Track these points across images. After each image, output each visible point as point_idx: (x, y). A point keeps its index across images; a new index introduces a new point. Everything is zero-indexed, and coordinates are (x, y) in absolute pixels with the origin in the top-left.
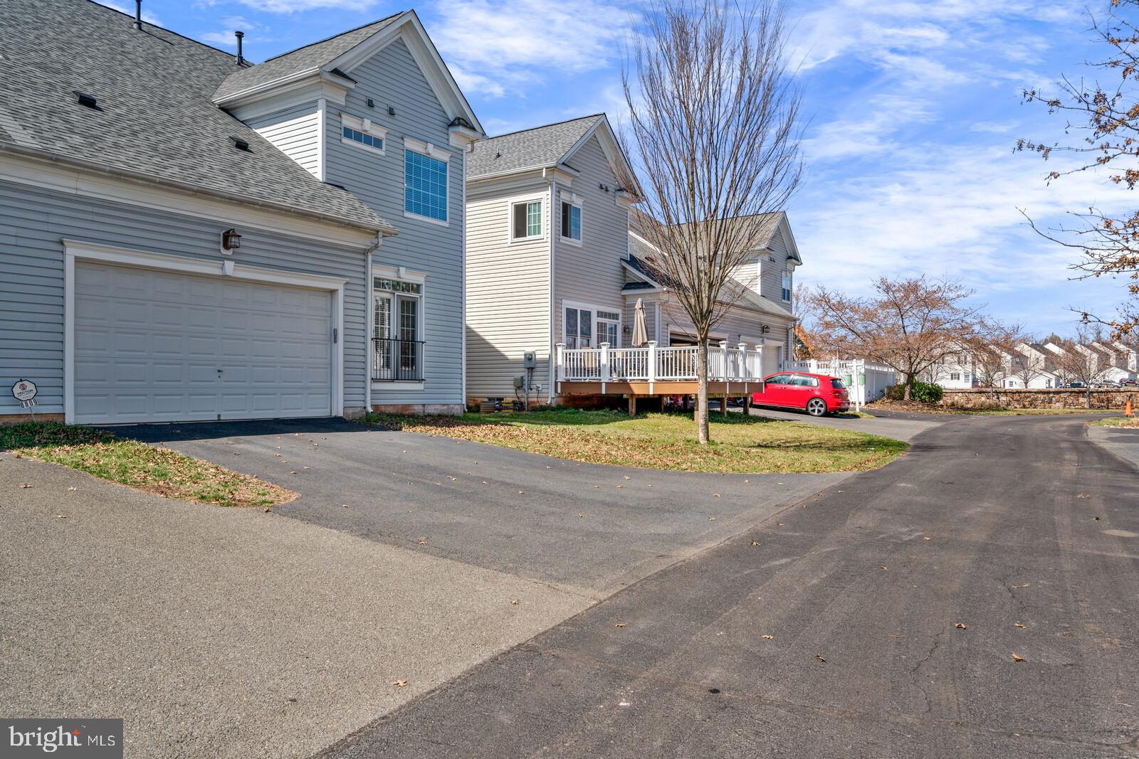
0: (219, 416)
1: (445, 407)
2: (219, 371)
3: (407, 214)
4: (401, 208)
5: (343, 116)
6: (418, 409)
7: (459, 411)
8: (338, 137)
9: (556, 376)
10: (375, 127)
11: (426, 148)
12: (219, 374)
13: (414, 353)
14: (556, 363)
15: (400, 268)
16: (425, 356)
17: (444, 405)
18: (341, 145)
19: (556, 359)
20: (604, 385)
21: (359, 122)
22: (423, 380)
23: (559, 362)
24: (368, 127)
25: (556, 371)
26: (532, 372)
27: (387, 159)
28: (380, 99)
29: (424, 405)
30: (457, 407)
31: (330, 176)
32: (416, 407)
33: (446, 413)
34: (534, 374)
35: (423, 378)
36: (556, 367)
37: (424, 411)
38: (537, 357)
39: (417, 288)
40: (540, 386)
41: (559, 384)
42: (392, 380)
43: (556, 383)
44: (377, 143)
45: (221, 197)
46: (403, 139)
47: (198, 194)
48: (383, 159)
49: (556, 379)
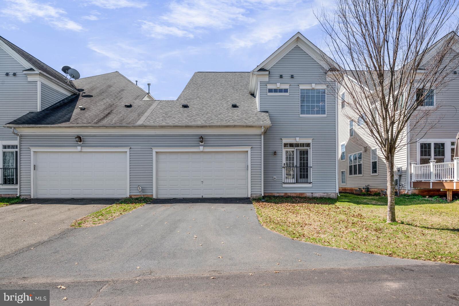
0: (202, 196)
1: (326, 194)
2: (202, 182)
3: (301, 116)
4: (298, 114)
5: (267, 85)
6: (309, 195)
7: (334, 196)
8: (266, 93)
9: (411, 179)
10: (282, 85)
11: (312, 86)
12: (202, 183)
13: (307, 172)
14: (411, 172)
15: (296, 138)
16: (311, 173)
17: (324, 193)
18: (268, 96)
19: (411, 170)
20: (431, 183)
21: (275, 85)
22: (311, 183)
23: (412, 172)
24: (279, 86)
25: (411, 177)
26: (401, 177)
27: (291, 96)
28: (284, 73)
29: (312, 193)
30: (333, 194)
31: (261, 109)
32: (308, 194)
33: (325, 197)
34: (402, 178)
35: (311, 182)
36: (411, 174)
37: (312, 196)
38: (403, 169)
39: (308, 145)
40: (404, 184)
41: (412, 183)
42: (294, 183)
43: (411, 182)
44: (286, 91)
45: (195, 126)
46: (299, 86)
47: (187, 127)
48: (289, 96)
49: (411, 180)
